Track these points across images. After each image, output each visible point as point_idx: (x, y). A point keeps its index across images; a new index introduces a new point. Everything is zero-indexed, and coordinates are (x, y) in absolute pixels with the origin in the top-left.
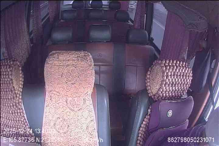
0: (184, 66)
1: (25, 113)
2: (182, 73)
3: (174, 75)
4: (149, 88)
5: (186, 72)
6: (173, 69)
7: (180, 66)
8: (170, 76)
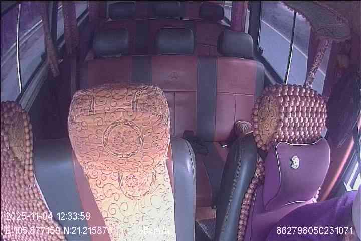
0: (313, 96)
1: (42, 194)
2: (311, 109)
3: (297, 112)
4: (257, 132)
5: (318, 106)
6: (295, 102)
7: (307, 97)
8: (291, 114)
